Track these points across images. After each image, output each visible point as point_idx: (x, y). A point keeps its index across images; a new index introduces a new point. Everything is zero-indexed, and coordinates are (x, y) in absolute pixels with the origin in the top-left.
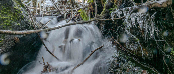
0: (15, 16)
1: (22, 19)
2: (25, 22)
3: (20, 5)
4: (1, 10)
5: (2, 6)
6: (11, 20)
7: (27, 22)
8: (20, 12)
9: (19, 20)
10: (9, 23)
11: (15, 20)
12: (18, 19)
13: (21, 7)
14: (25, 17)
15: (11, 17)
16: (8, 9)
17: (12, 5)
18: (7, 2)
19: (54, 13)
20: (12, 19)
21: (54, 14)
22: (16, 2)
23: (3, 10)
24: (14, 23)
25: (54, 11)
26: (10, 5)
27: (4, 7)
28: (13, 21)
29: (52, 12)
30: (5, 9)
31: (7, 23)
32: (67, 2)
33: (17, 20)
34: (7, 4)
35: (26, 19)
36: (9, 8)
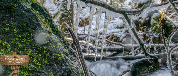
0: (43, 54)
1: (58, 64)
2: (64, 70)
3: (51, 28)
4: (13, 38)
5: (14, 30)
6: (33, 64)
7: (70, 71)
8: (54, 46)
9: (50, 65)
10: (29, 71)
11: (42, 64)
12: (49, 62)
13: (53, 34)
14: (65, 58)
15: (33, 57)
16: (27, 36)
17: (36, 27)
18: (26, 20)
19: (114, 52)
20: (35, 61)
21: (114, 55)
22: (42, 20)
23: (17, 39)
24: (41, 72)
25: (117, 47)
26: (32, 27)
27: (18, 32)
28: (38, 66)
29: (110, 50)
30: (22, 37)
31: (24, 71)
32: (150, 25)
33: (47, 65)
34: (26, 25)
35: (67, 64)
36: (30, 36)
